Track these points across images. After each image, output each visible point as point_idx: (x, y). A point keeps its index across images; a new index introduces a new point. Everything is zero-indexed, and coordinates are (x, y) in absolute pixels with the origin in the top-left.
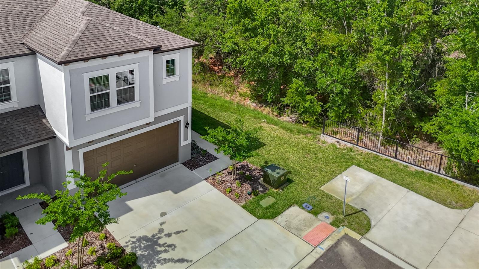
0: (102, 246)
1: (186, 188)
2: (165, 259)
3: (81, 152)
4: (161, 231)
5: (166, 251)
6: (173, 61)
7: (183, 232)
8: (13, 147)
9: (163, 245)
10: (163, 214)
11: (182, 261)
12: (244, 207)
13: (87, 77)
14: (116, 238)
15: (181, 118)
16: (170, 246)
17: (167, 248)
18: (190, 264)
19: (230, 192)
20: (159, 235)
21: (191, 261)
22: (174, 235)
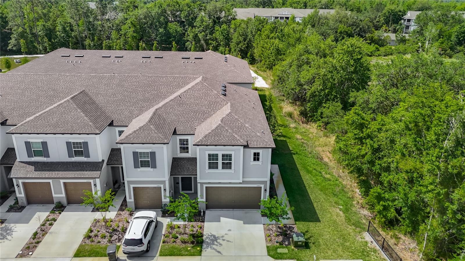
0: (197, 230)
1: (250, 224)
2: (214, 248)
3: (205, 186)
4: (223, 237)
5: (217, 245)
6: (258, 154)
7: (230, 242)
8: (181, 174)
9: (218, 243)
10: (230, 230)
11: (219, 252)
12: (268, 247)
13: (207, 153)
14: (204, 230)
15: (262, 186)
16: (220, 244)
17: (218, 244)
18: (221, 255)
19: (268, 236)
20: (220, 238)
21: (222, 254)
22: (225, 241)
